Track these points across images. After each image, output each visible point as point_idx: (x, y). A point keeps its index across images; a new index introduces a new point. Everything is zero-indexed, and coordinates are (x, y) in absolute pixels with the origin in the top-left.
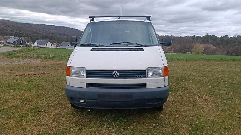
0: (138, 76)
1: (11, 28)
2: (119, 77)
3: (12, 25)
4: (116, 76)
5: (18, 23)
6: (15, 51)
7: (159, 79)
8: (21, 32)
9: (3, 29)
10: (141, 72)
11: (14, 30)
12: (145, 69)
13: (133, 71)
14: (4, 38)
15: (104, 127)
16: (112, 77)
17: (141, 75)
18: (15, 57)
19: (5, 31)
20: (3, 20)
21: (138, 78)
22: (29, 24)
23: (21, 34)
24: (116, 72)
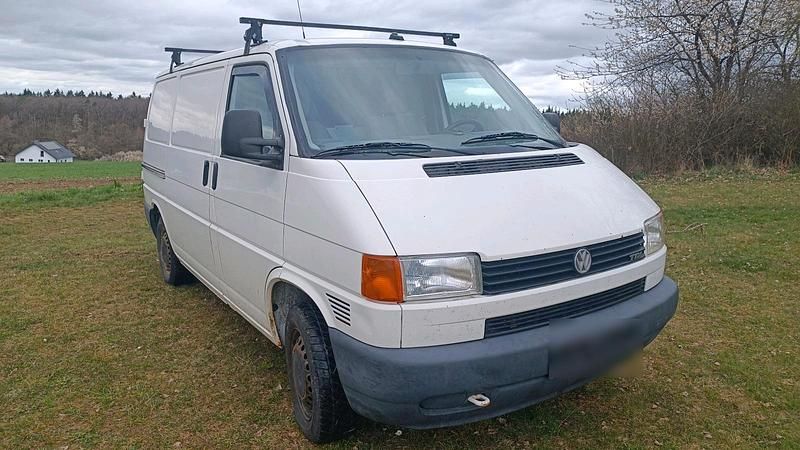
0: (632, 257)
2: (594, 269)
4: (584, 268)
13: (623, 238)
17: (638, 248)
21: (634, 260)
24: (582, 252)
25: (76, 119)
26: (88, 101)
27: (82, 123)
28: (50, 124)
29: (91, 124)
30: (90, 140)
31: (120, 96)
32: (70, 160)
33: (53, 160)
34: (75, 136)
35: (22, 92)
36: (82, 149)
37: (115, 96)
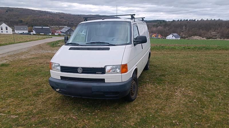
0: (97, 73)
1: (64, 19)
2: (82, 73)
3: (66, 17)
4: (80, 72)
5: (70, 15)
6: (59, 41)
7: (115, 76)
8: (72, 23)
9: (59, 20)
10: (100, 69)
11: (67, 21)
12: (103, 67)
13: (93, 68)
14: (59, 28)
15: (72, 111)
16: (77, 72)
17: (100, 71)
18: (57, 46)
19: (61, 22)
20: (59, 13)
21: (98, 74)
22: (78, 15)
23: (73, 24)
24: (80, 68)
25: (184, 27)
26: (188, 22)
27: (185, 28)
28: (177, 29)
29: (187, 29)
30: (186, 33)
31: (198, 20)
32: (179, 39)
33: (175, 39)
34: (183, 32)
35: (172, 21)
36: (184, 35)
37: (196, 20)
